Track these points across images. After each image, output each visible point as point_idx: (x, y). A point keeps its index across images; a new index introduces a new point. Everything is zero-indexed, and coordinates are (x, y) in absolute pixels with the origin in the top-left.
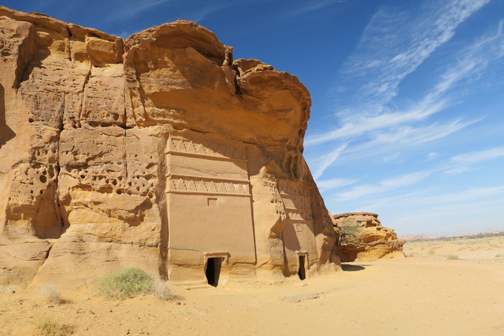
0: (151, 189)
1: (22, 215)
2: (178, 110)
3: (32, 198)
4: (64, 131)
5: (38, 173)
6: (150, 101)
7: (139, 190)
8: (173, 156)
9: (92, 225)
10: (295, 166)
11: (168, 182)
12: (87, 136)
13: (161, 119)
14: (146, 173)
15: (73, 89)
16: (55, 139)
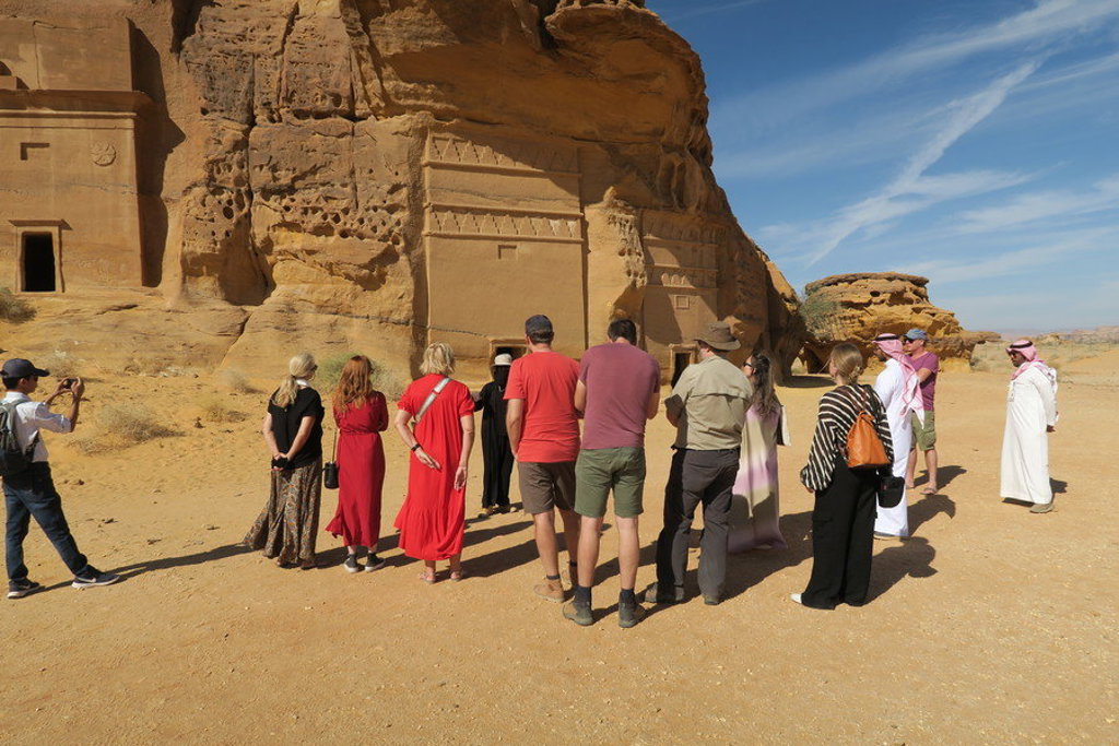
0: (396, 230)
1: (204, 268)
2: (439, 85)
3: (215, 243)
4: (255, 128)
5: (219, 202)
6: (390, 69)
7: (375, 232)
8: (436, 171)
9: (306, 286)
10: (682, 183)
11: (428, 218)
12: (291, 137)
13: (411, 102)
14: (388, 203)
15: (266, 46)
16: (241, 144)
